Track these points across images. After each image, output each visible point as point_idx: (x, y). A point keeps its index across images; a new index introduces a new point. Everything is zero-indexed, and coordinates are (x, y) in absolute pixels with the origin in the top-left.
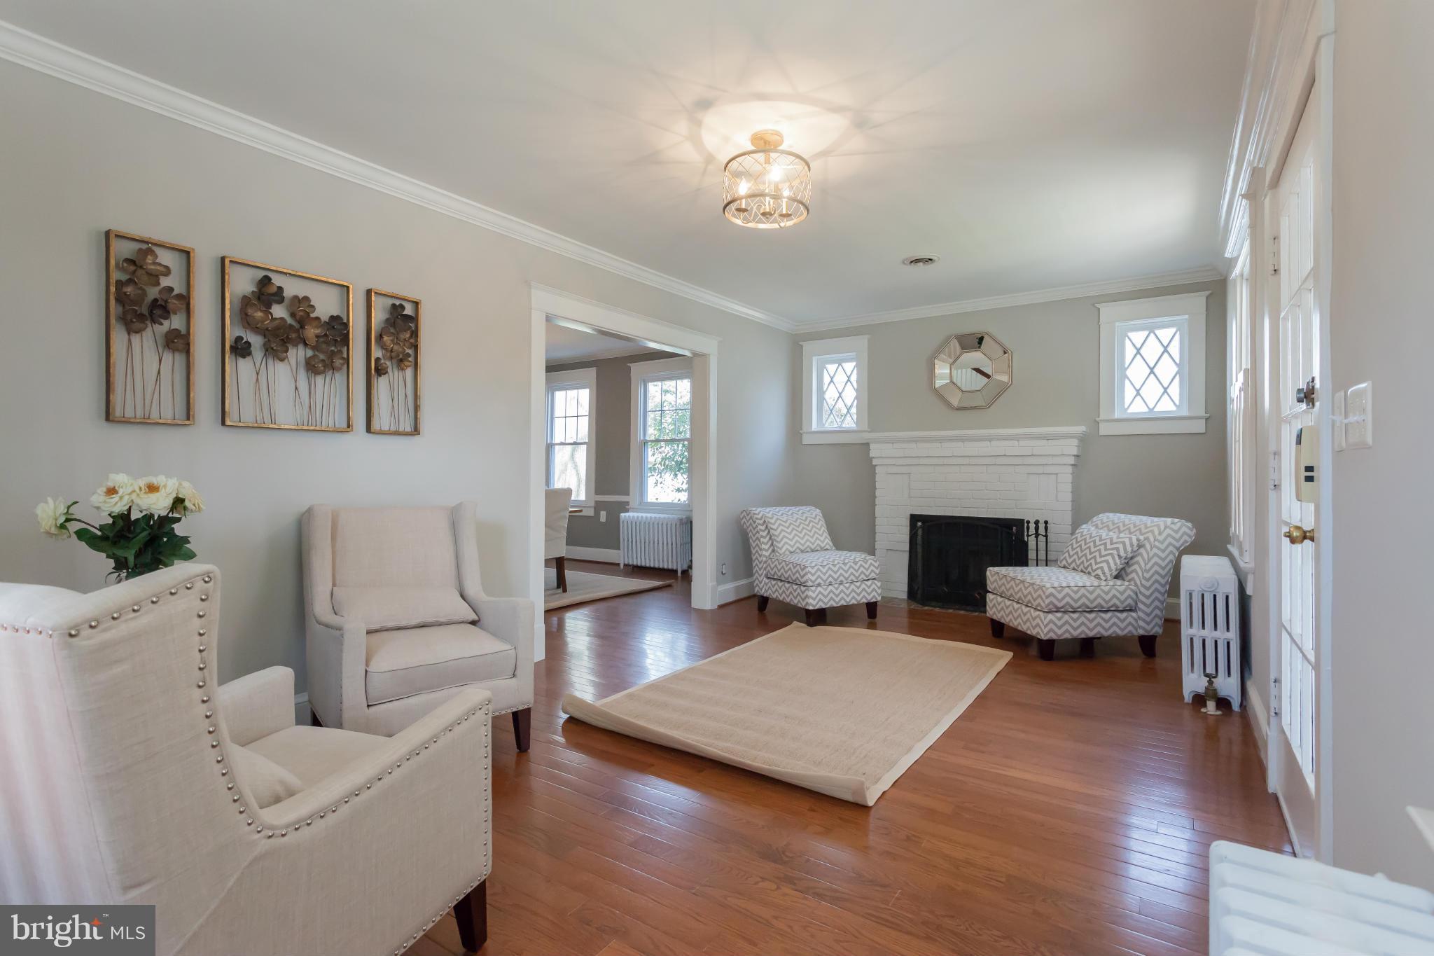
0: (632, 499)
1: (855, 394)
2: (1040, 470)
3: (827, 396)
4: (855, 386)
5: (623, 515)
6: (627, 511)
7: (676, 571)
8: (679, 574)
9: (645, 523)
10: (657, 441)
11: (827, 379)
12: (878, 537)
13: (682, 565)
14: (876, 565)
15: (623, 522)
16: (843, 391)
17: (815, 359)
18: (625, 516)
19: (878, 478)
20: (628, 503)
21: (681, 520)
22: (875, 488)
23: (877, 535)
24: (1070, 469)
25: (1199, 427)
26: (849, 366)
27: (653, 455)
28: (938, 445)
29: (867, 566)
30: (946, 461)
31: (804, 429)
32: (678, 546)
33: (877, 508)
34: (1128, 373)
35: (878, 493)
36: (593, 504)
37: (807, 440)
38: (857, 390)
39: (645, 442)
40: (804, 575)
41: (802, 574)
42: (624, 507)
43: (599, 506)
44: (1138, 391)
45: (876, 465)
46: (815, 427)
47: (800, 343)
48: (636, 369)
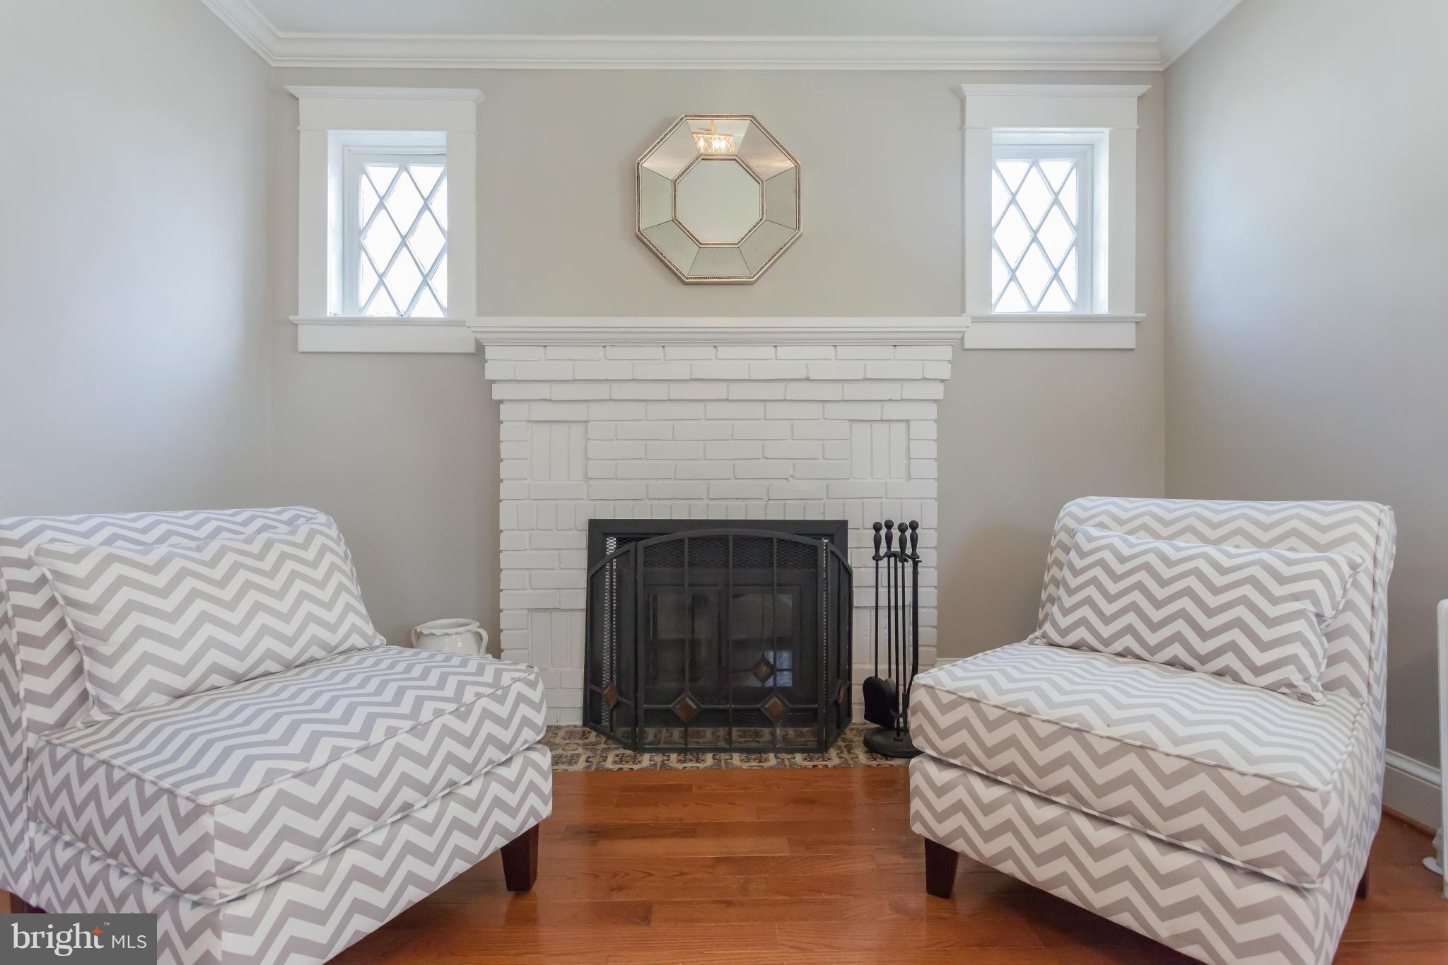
1: (441, 241)
2: (873, 412)
3: (370, 241)
4: (445, 224)
11: (367, 201)
12: (506, 579)
14: (535, 695)
16: (412, 229)
17: (335, 140)
19: (505, 432)
22: (497, 459)
23: (503, 575)
24: (932, 411)
25: (1125, 337)
26: (428, 174)
28: (657, 352)
29: (503, 711)
30: (677, 391)
31: (305, 312)
33: (504, 508)
34: (998, 236)
35: (505, 470)
37: (309, 340)
38: (449, 235)
40: (194, 852)
41: (181, 843)
44: (1013, 272)
45: (501, 402)
46: (334, 305)
47: (293, 89)
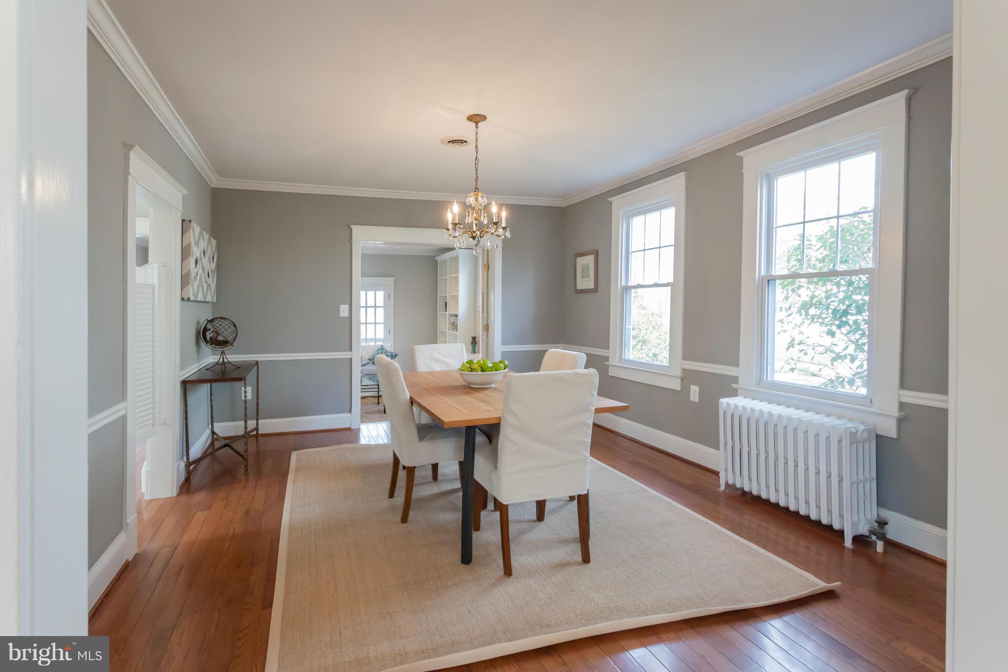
0: (744, 372)
5: (724, 401)
6: (734, 393)
7: (841, 533)
8: (848, 543)
9: (776, 425)
10: (795, 276)
13: (855, 525)
15: (725, 412)
18: (728, 404)
20: (735, 379)
21: (853, 435)
27: (787, 298)
32: (846, 484)
36: (679, 373)
39: (770, 280)
42: (729, 387)
43: (688, 377)
48: (751, 158)
